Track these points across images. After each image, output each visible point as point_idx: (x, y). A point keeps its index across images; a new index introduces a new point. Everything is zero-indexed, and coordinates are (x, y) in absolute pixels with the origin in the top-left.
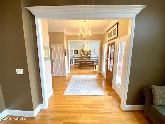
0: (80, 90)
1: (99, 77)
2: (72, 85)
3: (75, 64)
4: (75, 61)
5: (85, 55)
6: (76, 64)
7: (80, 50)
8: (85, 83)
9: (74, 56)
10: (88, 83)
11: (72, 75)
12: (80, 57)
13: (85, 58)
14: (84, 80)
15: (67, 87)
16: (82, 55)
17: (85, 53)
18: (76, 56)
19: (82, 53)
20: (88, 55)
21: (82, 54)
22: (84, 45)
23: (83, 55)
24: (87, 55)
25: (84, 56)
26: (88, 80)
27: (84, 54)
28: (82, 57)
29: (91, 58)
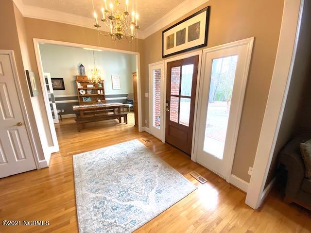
0: (132, 203)
1: (148, 141)
2: (92, 195)
3: (61, 119)
4: (59, 111)
5: (89, 92)
6: (63, 116)
7: (73, 79)
8: (130, 172)
9: (55, 96)
10: (136, 166)
11: (72, 155)
12: (76, 98)
13: (89, 100)
14: (119, 161)
15: (79, 212)
16: (80, 91)
17: (89, 86)
18: (61, 94)
19: (79, 85)
20: (97, 91)
21: (79, 89)
22: (82, 66)
23: (83, 93)
24: (94, 90)
25: (86, 93)
26: (131, 160)
27: (86, 90)
28: (81, 97)
29: (106, 99)
